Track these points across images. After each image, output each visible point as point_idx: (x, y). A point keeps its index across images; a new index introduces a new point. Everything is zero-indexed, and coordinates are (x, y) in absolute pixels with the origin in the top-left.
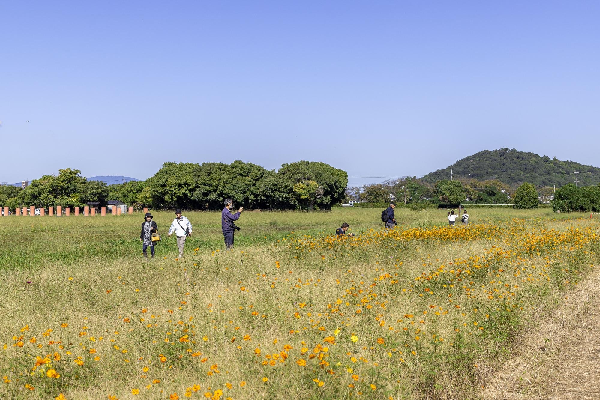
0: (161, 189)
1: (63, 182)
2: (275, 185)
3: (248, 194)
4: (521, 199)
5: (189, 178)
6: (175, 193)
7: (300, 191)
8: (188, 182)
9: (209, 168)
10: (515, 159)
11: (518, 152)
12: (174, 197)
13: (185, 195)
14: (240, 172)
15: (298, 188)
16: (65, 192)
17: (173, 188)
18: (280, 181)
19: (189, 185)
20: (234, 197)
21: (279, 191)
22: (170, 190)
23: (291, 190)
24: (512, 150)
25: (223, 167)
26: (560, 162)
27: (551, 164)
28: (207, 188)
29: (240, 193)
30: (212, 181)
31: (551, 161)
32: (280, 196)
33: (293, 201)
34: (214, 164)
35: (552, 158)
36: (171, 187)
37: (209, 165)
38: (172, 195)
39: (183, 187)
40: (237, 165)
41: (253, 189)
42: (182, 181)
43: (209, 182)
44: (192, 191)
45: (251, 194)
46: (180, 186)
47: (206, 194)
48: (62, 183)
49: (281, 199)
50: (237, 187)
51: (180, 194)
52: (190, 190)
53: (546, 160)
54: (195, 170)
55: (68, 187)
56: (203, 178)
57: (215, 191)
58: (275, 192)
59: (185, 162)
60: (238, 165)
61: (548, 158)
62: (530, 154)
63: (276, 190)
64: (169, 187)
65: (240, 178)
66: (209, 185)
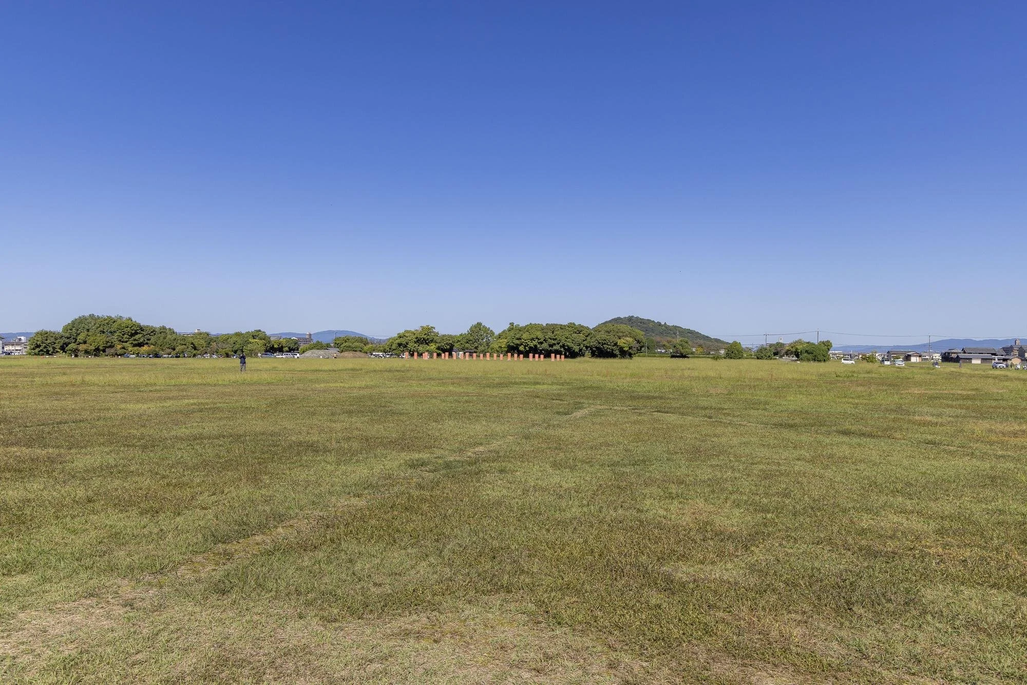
0: (518, 342)
2: (605, 340)
3: (582, 346)
4: (733, 353)
5: (539, 334)
6: (528, 345)
7: (622, 345)
8: (538, 337)
9: (553, 328)
10: (639, 324)
11: (640, 319)
12: (527, 347)
13: (536, 346)
14: (575, 330)
15: (621, 342)
16: (426, 342)
17: (527, 341)
18: (608, 337)
19: (539, 339)
21: (607, 345)
22: (525, 342)
23: (616, 344)
24: (636, 318)
25: (563, 327)
26: (669, 326)
27: (663, 328)
28: (553, 342)
30: (556, 337)
31: (662, 326)
32: (607, 348)
33: (617, 352)
34: (556, 325)
35: (663, 323)
36: (525, 340)
37: (552, 325)
38: (525, 346)
39: (535, 341)
40: (571, 325)
41: (585, 342)
42: (534, 337)
43: (554, 338)
44: (541, 343)
45: (584, 346)
46: (533, 339)
47: (551, 346)
49: (609, 350)
50: (573, 341)
51: (532, 345)
52: (539, 343)
53: (659, 324)
54: (543, 329)
55: (428, 339)
56: (550, 334)
57: (558, 344)
60: (573, 326)
61: (661, 323)
62: (648, 320)
63: (605, 344)
64: (523, 340)
65: (575, 335)
66: (554, 339)
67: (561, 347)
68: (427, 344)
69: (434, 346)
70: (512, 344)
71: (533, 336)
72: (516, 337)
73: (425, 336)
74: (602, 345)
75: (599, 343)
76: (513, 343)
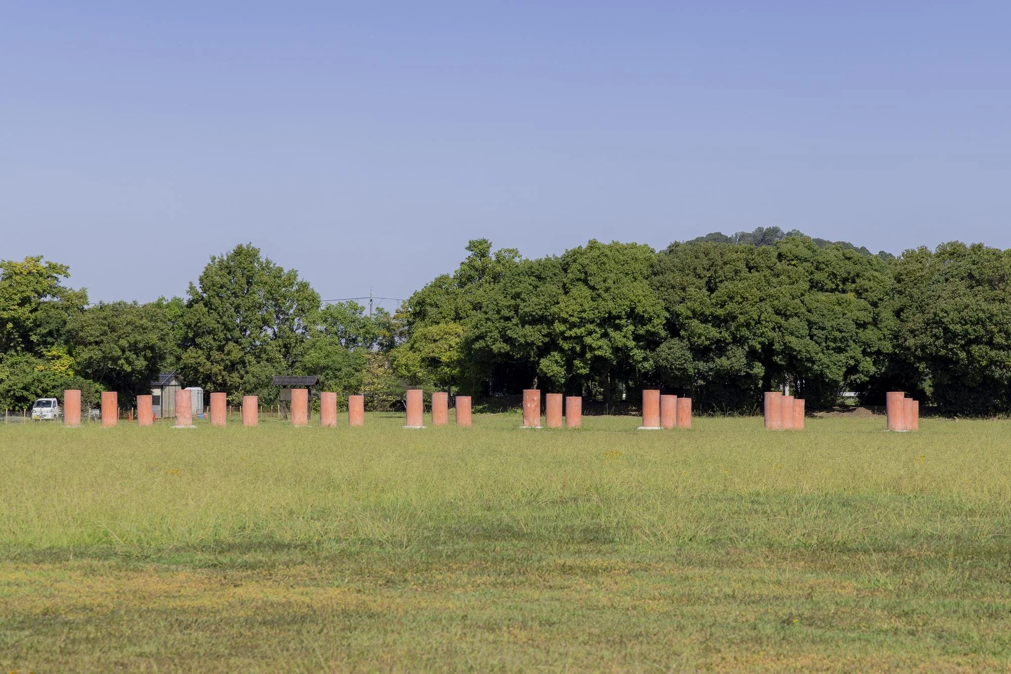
0: (534, 335)
1: (21, 304)
2: (979, 321)
5: (646, 295)
6: (584, 347)
8: (636, 311)
13: (621, 353)
16: (26, 340)
17: (579, 330)
19: (642, 321)
20: (813, 363)
21: (990, 343)
22: (571, 337)
28: (714, 333)
29: (833, 349)
30: (730, 307)
32: (992, 362)
36: (573, 326)
38: (572, 356)
39: (618, 328)
41: (870, 334)
42: (618, 307)
43: (720, 312)
44: (653, 338)
45: (864, 353)
46: (609, 321)
47: (706, 352)
48: (21, 311)
50: (823, 329)
51: (606, 352)
52: (637, 338)
55: (37, 324)
56: (698, 296)
58: (975, 349)
59: (605, 240)
63: (977, 341)
64: (559, 327)
65: (821, 296)
66: (718, 322)
67: (752, 355)
68: (30, 347)
69: (67, 360)
70: (499, 347)
71: (608, 305)
72: (524, 308)
73: (23, 312)
74: (963, 347)
75: (951, 338)
76: (507, 340)
